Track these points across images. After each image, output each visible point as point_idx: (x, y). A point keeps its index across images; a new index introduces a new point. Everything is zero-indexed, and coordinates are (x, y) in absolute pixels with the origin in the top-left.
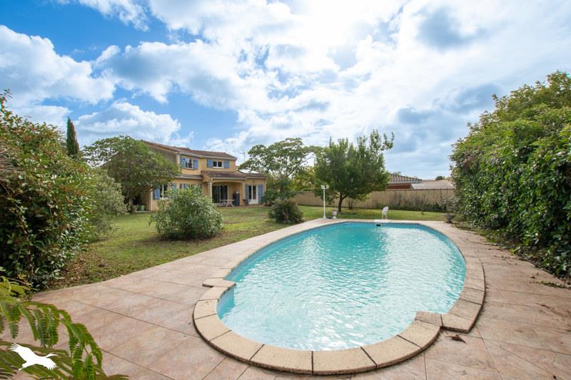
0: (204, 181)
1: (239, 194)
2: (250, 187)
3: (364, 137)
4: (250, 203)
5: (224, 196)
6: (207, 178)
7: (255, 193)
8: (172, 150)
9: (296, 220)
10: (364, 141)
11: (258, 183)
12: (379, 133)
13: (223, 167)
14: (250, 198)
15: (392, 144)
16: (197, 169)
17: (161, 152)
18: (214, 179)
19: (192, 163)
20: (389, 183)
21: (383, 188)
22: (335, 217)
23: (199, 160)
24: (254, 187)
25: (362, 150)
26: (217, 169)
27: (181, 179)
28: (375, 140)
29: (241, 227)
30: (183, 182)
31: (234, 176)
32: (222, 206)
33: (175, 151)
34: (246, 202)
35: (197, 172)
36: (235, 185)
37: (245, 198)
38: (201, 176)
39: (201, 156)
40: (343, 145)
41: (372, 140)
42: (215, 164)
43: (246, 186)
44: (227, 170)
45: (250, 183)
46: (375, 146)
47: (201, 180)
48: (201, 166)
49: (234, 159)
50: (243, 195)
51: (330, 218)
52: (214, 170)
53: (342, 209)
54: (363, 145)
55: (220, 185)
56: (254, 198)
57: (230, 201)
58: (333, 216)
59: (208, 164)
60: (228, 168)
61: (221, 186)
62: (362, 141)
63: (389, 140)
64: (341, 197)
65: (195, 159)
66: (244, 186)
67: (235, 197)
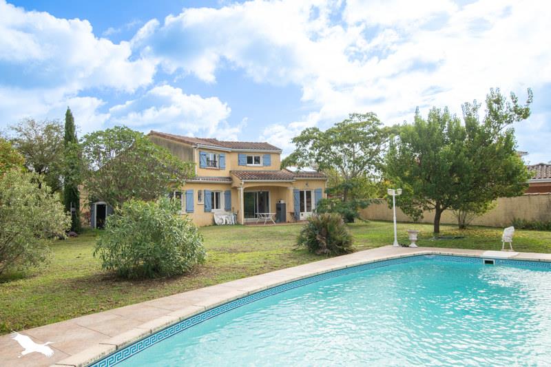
0: (234, 185)
1: (285, 204)
2: (302, 193)
3: (475, 101)
4: (302, 218)
5: (263, 207)
6: (237, 182)
7: (309, 202)
8: (188, 143)
9: (341, 248)
10: (474, 110)
11: (313, 187)
12: (502, 93)
13: (261, 165)
14: (302, 210)
15: (527, 110)
16: (224, 168)
17: (169, 145)
18: (245, 183)
19: (217, 160)
20: (529, 181)
21: (517, 191)
22: (413, 245)
23: (227, 155)
24: (309, 193)
25: (471, 125)
26: (254, 167)
27: (200, 183)
28: (495, 106)
29: (242, 259)
30: (203, 188)
31: (276, 177)
32: (260, 223)
33: (192, 144)
34: (295, 217)
35: (224, 173)
36: (279, 190)
37: (293, 211)
38: (230, 179)
39: (230, 150)
40: (439, 119)
41: (490, 107)
42: (250, 160)
43: (295, 191)
44: (268, 168)
45: (301, 187)
46: (496, 117)
47: (230, 184)
48: (230, 163)
49: (277, 151)
50: (291, 207)
51: (405, 246)
52: (248, 169)
53: (441, 228)
54: (474, 116)
55: (257, 191)
56: (309, 209)
57: (272, 214)
58: (411, 242)
59: (239, 161)
60: (270, 165)
61: (259, 192)
62: (470, 109)
63: (522, 104)
64: (437, 207)
65: (221, 154)
66: (291, 192)
67: (280, 209)
